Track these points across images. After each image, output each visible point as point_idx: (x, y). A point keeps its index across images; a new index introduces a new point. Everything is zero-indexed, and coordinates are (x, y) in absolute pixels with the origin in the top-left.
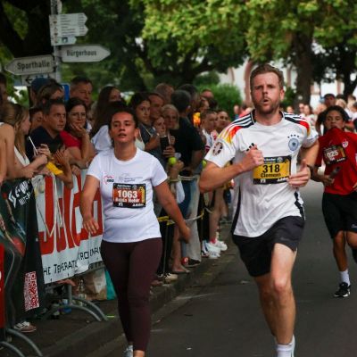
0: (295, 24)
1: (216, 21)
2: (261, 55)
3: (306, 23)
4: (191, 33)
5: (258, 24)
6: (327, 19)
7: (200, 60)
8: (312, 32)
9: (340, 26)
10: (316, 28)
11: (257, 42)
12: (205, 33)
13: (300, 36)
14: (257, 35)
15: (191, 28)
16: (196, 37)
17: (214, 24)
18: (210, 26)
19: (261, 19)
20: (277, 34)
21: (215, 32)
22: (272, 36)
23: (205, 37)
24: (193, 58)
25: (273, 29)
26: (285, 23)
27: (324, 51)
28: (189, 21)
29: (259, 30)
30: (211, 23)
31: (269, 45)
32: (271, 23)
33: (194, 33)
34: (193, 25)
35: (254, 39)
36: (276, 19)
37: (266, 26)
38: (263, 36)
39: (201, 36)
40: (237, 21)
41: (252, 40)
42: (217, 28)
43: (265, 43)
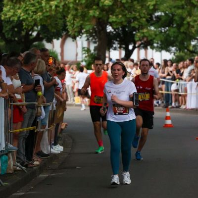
0: (98, 13)
1: (48, 10)
2: (75, 32)
3: (104, 12)
4: (32, 17)
5: (74, 12)
6: (117, 10)
7: (35, 34)
8: (108, 18)
9: (125, 15)
10: (111, 16)
11: (73, 24)
12: (41, 17)
13: (101, 20)
14: (74, 19)
15: (32, 14)
16: (35, 20)
17: (47, 12)
18: (44, 13)
19: (76, 10)
20: (86, 19)
21: (47, 16)
22: (83, 20)
23: (41, 20)
24: (30, 33)
25: (84, 16)
26: (91, 13)
27: (113, 30)
28: (31, 10)
29: (75, 16)
30: (44, 11)
31: (81, 26)
32: (82, 12)
33: (34, 17)
34: (33, 12)
35: (72, 21)
36: (86, 10)
37: (79, 14)
38: (78, 20)
39: (38, 19)
40: (61, 10)
41: (70, 22)
42: (48, 14)
43: (79, 24)
